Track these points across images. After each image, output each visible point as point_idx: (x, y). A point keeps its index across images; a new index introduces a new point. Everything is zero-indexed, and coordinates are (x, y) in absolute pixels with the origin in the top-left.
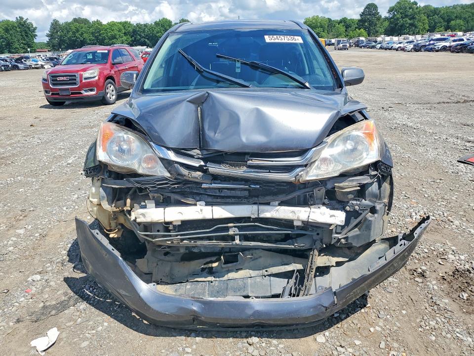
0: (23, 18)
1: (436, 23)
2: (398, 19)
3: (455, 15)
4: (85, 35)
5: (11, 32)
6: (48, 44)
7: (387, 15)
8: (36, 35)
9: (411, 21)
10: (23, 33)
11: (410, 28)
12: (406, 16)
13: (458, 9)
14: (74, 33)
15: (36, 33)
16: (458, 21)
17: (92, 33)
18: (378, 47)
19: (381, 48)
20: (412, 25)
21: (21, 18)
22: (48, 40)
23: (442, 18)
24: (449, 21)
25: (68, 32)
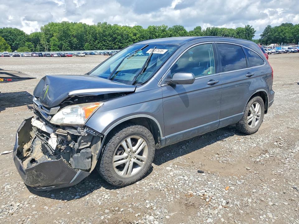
0: (249, 26)
4: (287, 34)
5: (240, 34)
6: (260, 41)
8: (254, 36)
10: (247, 35)
14: (279, 33)
15: (254, 34)
17: (293, 33)
21: (248, 26)
22: (260, 38)
25: (275, 32)
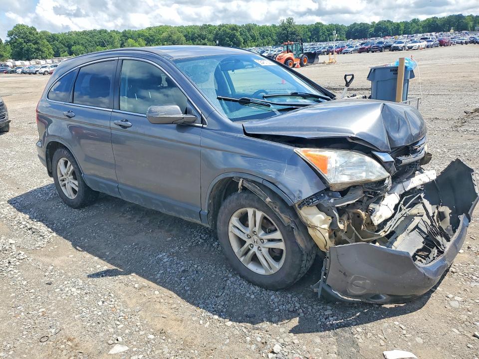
1: (58, 48)
2: (21, 44)
3: (73, 41)
7: (9, 39)
9: (36, 46)
11: (37, 53)
12: (29, 41)
13: (74, 35)
16: (78, 47)
18: (20, 72)
19: (23, 73)
20: (38, 49)
23: (62, 43)
24: (69, 46)
